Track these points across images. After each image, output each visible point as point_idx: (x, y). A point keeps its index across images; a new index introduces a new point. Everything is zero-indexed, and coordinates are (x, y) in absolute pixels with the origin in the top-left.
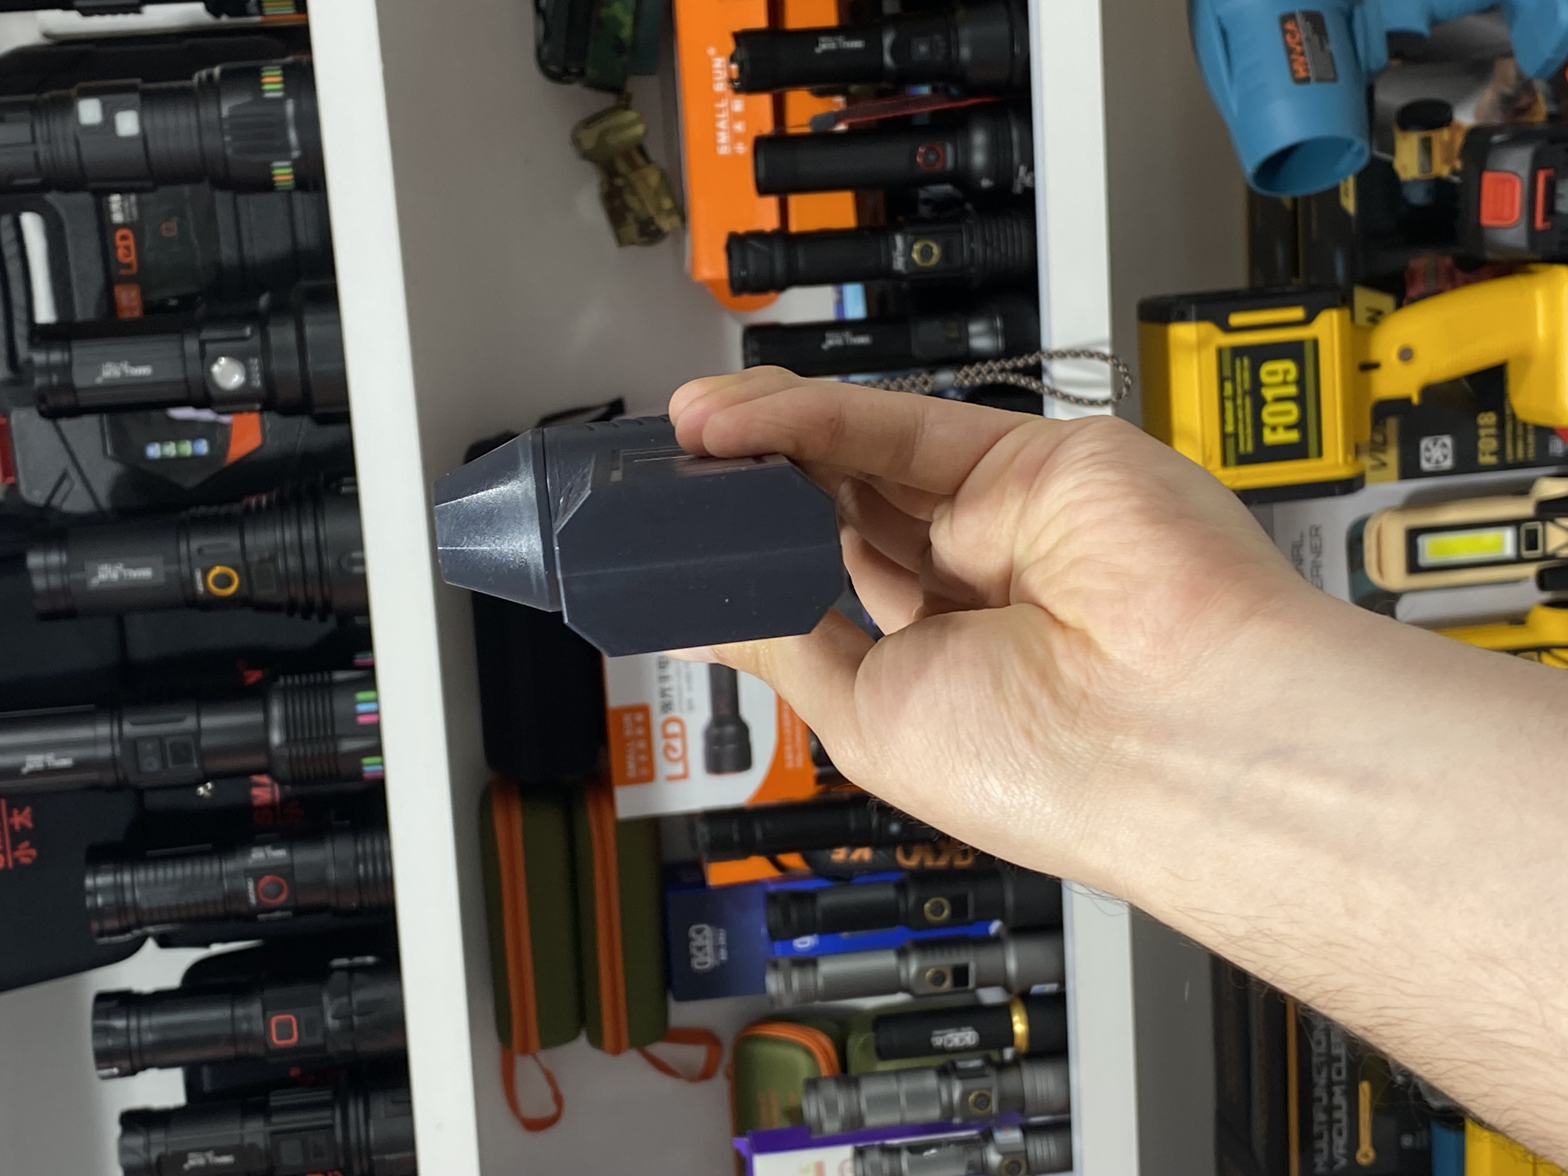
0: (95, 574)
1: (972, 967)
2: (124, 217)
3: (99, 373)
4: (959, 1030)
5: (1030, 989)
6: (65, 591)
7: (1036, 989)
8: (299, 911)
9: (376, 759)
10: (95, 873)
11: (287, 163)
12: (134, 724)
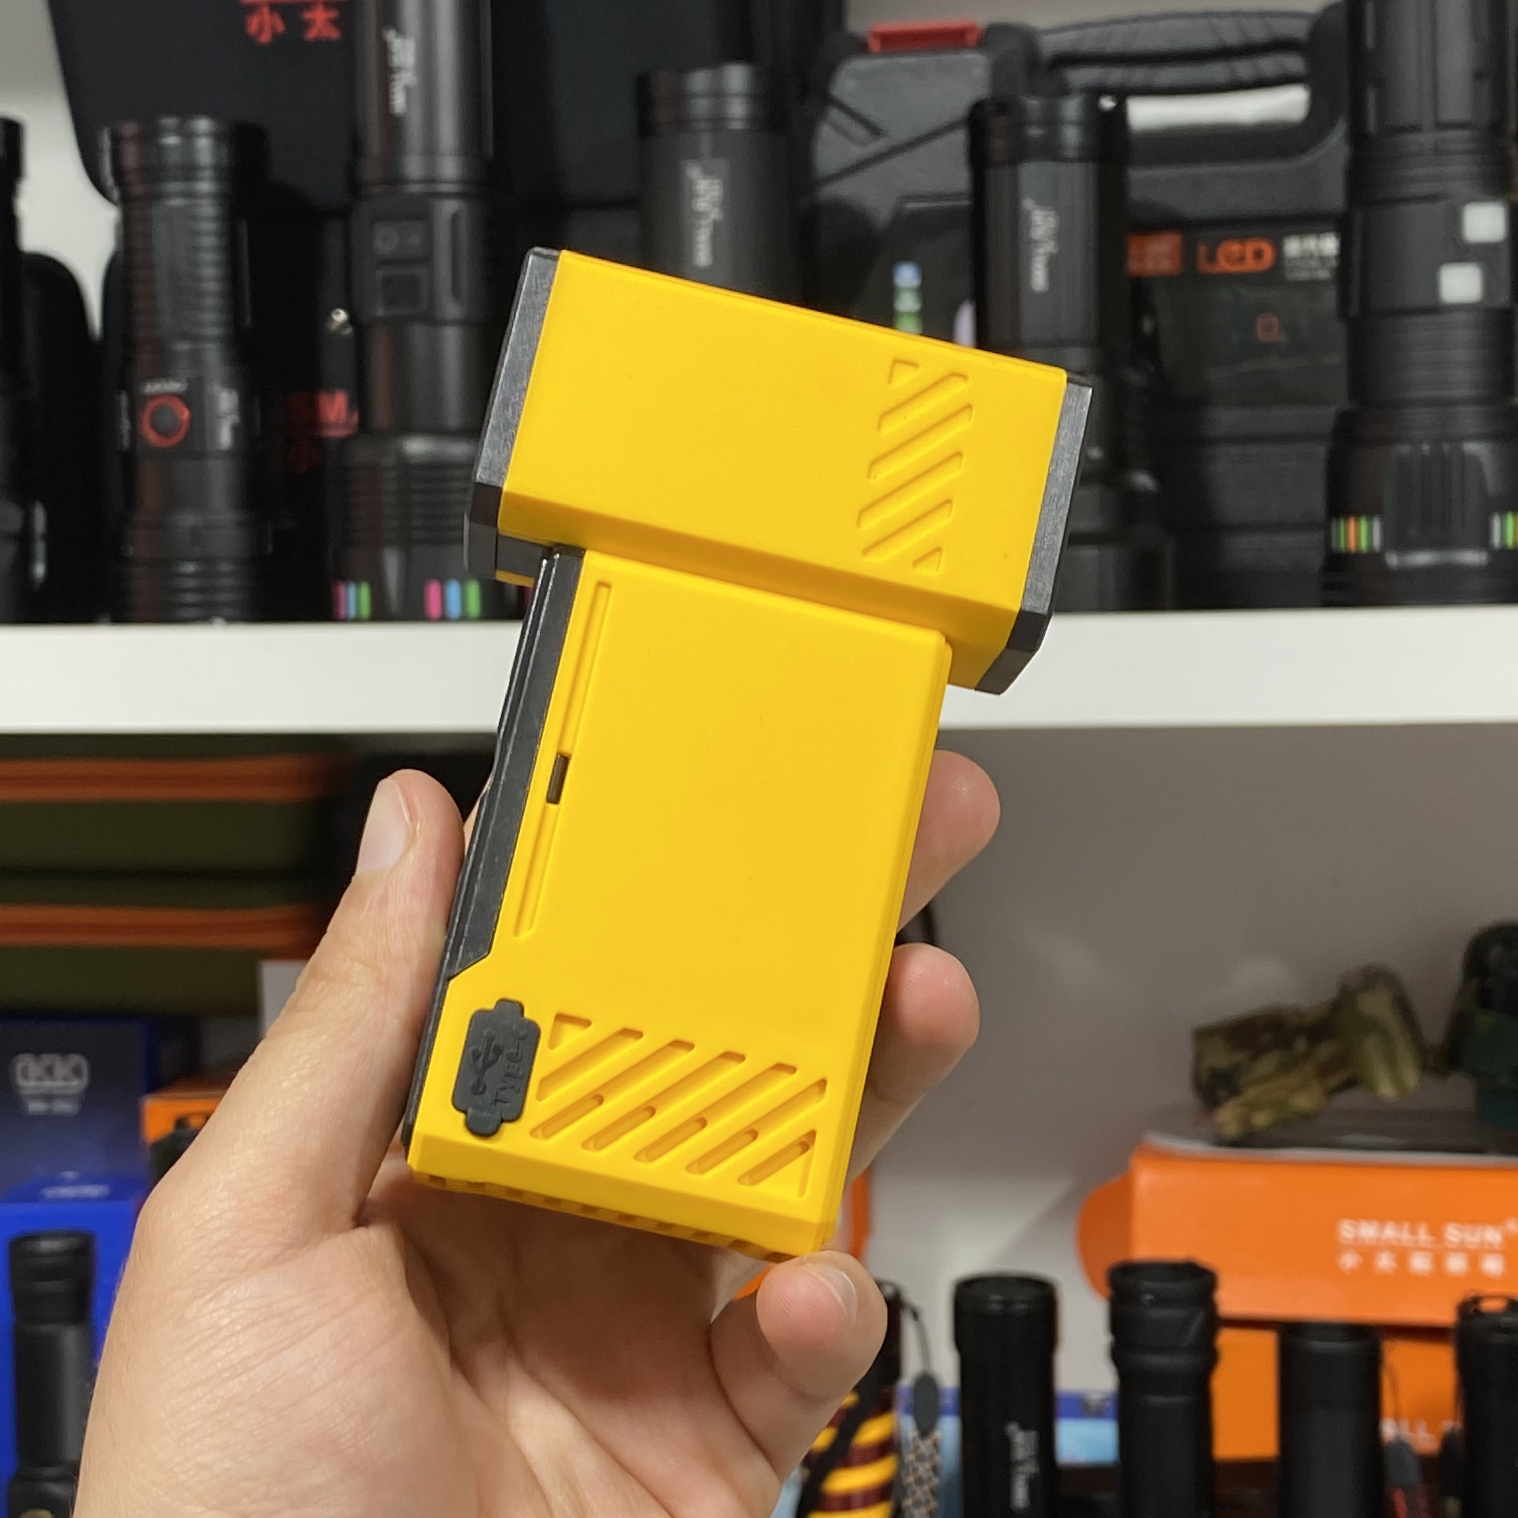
0: (708, 173)
2: (1295, 259)
3: (1042, 203)
6: (683, 123)
8: (129, 459)
9: (366, 610)
10: (217, 137)
11: (1377, 542)
12: (455, 218)
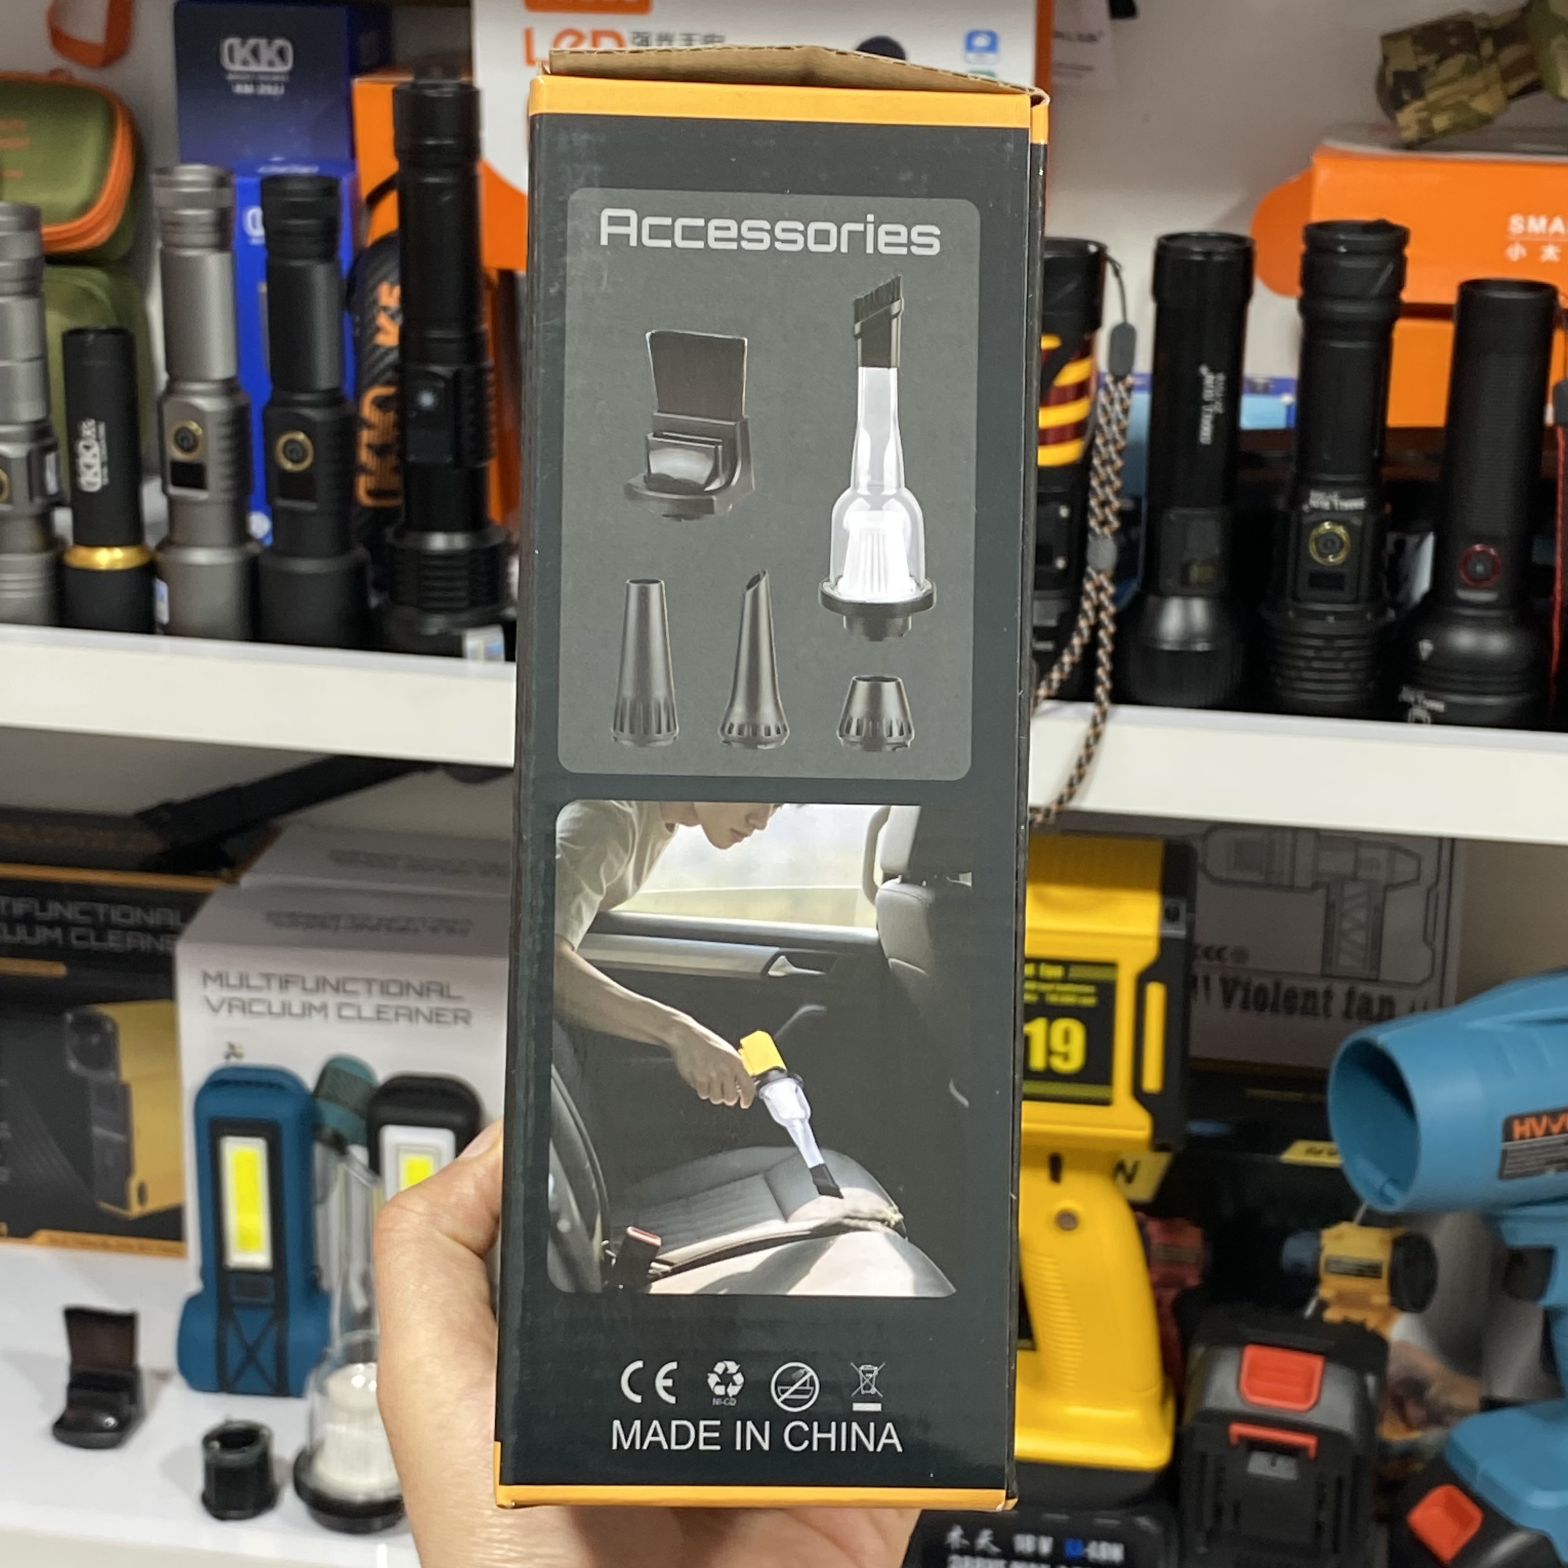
1: (201, 495)
4: (103, 465)
5: (161, 578)
7: (162, 588)
